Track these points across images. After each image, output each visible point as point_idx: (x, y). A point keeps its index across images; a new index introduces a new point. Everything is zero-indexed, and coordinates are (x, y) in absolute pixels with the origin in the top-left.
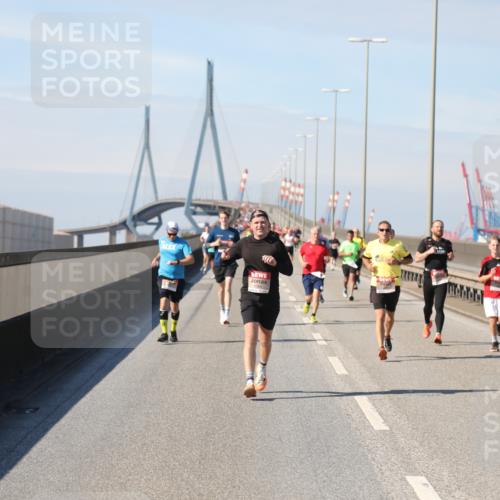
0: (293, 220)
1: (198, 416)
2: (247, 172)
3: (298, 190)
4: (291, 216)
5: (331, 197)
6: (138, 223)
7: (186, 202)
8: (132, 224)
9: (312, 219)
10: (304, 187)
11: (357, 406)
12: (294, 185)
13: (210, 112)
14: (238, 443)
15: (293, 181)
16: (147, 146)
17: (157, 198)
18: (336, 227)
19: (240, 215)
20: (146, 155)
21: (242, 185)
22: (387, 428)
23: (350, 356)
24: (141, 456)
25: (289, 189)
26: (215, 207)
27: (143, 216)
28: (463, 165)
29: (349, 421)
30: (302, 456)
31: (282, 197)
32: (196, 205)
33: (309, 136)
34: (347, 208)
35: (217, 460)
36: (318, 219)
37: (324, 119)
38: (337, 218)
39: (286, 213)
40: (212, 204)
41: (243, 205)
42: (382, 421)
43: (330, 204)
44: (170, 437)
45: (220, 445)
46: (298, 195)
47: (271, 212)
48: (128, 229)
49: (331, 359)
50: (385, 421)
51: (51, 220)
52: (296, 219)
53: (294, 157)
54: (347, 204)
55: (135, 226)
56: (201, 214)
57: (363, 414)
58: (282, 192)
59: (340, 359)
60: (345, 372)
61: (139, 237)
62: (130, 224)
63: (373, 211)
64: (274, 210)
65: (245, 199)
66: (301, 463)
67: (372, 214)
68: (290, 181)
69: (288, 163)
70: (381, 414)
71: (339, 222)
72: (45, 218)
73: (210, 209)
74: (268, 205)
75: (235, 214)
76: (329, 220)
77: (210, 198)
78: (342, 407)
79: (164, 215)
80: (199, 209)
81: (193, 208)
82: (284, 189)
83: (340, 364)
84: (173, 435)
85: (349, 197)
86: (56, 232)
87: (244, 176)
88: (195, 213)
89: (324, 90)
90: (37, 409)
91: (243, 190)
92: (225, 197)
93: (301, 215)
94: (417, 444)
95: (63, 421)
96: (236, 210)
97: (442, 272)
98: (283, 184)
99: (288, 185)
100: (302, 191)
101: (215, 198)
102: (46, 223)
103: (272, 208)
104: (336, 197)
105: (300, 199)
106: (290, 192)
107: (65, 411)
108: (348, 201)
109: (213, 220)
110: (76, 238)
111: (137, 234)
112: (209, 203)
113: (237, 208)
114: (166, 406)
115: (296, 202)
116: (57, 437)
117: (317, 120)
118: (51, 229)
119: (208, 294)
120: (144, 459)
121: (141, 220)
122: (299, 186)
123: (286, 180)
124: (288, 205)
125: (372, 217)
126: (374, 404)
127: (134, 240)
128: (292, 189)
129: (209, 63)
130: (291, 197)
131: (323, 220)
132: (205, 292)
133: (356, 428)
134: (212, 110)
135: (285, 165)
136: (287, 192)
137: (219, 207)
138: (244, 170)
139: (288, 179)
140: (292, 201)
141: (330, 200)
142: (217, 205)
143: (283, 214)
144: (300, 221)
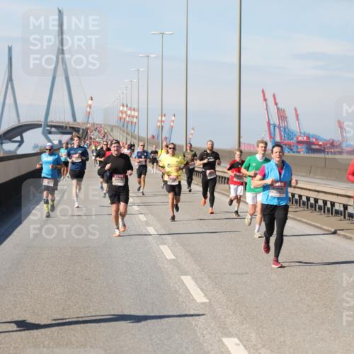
0: (129, 137)
1: (56, 295)
2: (92, 99)
3: (133, 113)
4: (128, 134)
5: (160, 118)
6: (4, 141)
7: (43, 123)
9: (145, 136)
10: (138, 111)
11: (183, 283)
12: (130, 109)
15: (129, 105)
16: (10, 79)
17: (19, 121)
20: (10, 86)
21: (88, 109)
22: (207, 301)
23: (177, 244)
25: (126, 113)
26: (66, 127)
27: (8, 136)
28: (263, 91)
29: (177, 296)
31: (121, 119)
32: (51, 126)
34: (172, 127)
36: (150, 136)
37: (152, 56)
38: (164, 136)
39: (124, 131)
40: (63, 125)
41: (89, 125)
42: (203, 294)
43: (159, 124)
44: (34, 312)
46: (133, 117)
47: (112, 131)
49: (161, 247)
50: (206, 295)
52: (132, 136)
53: (129, 87)
54: (172, 124)
55: (2, 143)
56: (55, 133)
57: (188, 290)
58: (120, 115)
59: (168, 247)
60: (173, 257)
61: (5, 152)
63: (193, 129)
64: (114, 129)
65: (91, 121)
67: (192, 132)
68: (127, 106)
69: (125, 92)
70: (202, 290)
71: (166, 138)
73: (62, 129)
74: (108, 125)
75: (83, 133)
76: (158, 136)
77: (62, 120)
78: (172, 285)
79: (25, 135)
80: (53, 129)
81: (49, 128)
82: (122, 112)
83: (169, 251)
84: (36, 311)
85: (173, 118)
87: (90, 102)
88: (50, 133)
89: (153, 32)
91: (89, 113)
92: (75, 119)
93: (136, 132)
94: (231, 313)
96: (83, 130)
97: (213, 171)
98: (121, 108)
99: (125, 109)
100: (136, 114)
101: (67, 121)
103: (112, 128)
104: (163, 118)
105: (135, 120)
106: (126, 115)
108: (173, 121)
109: (66, 138)
111: (3, 150)
112: (61, 124)
113: (84, 128)
114: (30, 288)
115: (132, 122)
117: (148, 56)
121: (6, 139)
122: (134, 110)
123: (123, 106)
124: (124, 124)
125: (192, 134)
126: (196, 282)
128: (129, 112)
130: (127, 119)
131: (153, 137)
133: (183, 302)
135: (123, 93)
136: (124, 115)
137: (70, 127)
138: (89, 97)
139: (125, 105)
140: (128, 122)
141: (158, 121)
142: (68, 126)
143: (121, 132)
144: (135, 138)
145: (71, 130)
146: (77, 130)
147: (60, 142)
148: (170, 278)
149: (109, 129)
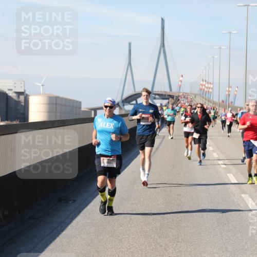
0: (207, 102)
1: (159, 205)
2: (182, 76)
3: (209, 86)
4: (206, 99)
5: (228, 89)
6: (125, 104)
8: (122, 104)
9: (217, 101)
10: (213, 84)
11: (243, 199)
12: (208, 83)
13: (163, 45)
14: (180, 219)
15: (207, 81)
16: (130, 64)
17: (135, 91)
18: (230, 105)
19: (179, 100)
20: (129, 68)
21: (180, 83)
23: (239, 173)
24: (129, 226)
25: (205, 85)
26: (165, 95)
27: (127, 100)
29: (239, 207)
30: (214, 226)
31: (201, 89)
32: (156, 94)
33: (215, 57)
34: (236, 95)
35: (169, 228)
36: (220, 101)
37: (223, 48)
38: (230, 100)
40: (164, 93)
41: (180, 94)
43: (227, 93)
45: (171, 220)
46: (209, 88)
47: (195, 97)
48: (120, 107)
49: (228, 175)
51: (80, 103)
53: (207, 68)
54: (236, 93)
55: (124, 105)
56: (158, 99)
58: (201, 87)
59: (233, 175)
60: (236, 182)
61: (126, 111)
62: (121, 104)
64: (197, 96)
65: (181, 91)
66: (214, 229)
68: (205, 81)
69: (204, 72)
71: (232, 102)
72: (77, 102)
73: (163, 96)
74: (193, 94)
75: (176, 99)
76: (226, 101)
77: (163, 90)
78: (235, 200)
80: (157, 96)
81: (154, 96)
82: (202, 85)
83: (234, 177)
85: (237, 89)
86: (82, 109)
87: (181, 78)
88: (155, 98)
89: (224, 32)
90: (75, 201)
91: (180, 86)
92: (171, 90)
93: (211, 98)
95: (88, 207)
96: (176, 97)
98: (202, 82)
99: (204, 83)
100: (212, 86)
101: (166, 90)
102: (78, 104)
103: (195, 95)
104: (230, 89)
105: (211, 90)
106: (205, 87)
107: (90, 202)
108: (237, 91)
109: (165, 102)
110: (93, 112)
111: (125, 109)
112: (162, 93)
113: (177, 95)
115: (209, 92)
116: (86, 216)
117: (220, 48)
118: (80, 108)
119: (162, 141)
120: (131, 227)
121: (126, 103)
122: (210, 83)
123: (203, 81)
124: (204, 93)
127: (123, 113)
128: (207, 85)
129: (162, 19)
130: (206, 89)
131: (223, 101)
132: (161, 140)
134: (164, 44)
135: (203, 72)
136: (204, 87)
137: (168, 95)
138: (181, 75)
139: (204, 80)
140: (206, 92)
141: (227, 91)
142: (167, 94)
143: (202, 98)
144: (211, 102)
145: (168, 97)
146: (172, 97)
147: (161, 104)
148: (234, 196)
149: (194, 96)
